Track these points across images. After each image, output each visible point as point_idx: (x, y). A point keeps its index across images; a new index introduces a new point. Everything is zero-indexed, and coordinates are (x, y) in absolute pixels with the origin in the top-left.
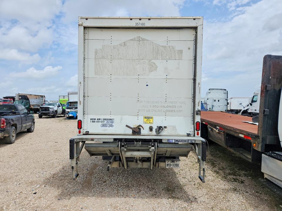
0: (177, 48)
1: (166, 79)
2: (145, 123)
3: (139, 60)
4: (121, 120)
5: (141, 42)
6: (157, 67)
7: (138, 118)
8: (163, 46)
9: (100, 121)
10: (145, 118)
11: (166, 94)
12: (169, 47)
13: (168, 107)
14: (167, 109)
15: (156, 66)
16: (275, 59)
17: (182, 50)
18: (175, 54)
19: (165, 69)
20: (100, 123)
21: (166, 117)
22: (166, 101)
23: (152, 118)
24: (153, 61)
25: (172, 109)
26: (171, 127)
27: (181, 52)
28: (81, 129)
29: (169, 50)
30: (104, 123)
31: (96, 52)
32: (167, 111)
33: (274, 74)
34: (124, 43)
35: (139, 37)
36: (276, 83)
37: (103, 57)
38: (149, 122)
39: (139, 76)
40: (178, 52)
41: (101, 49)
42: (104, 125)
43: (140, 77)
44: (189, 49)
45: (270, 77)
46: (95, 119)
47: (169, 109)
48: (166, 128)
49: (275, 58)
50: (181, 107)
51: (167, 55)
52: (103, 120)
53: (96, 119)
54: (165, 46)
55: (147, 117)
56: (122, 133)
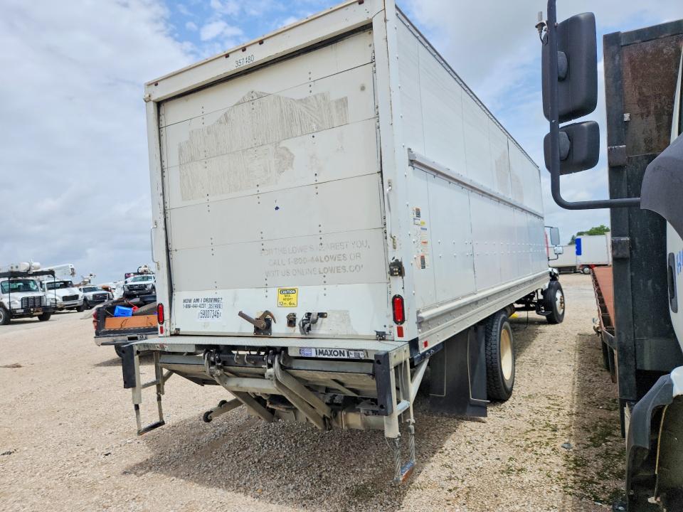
0: (335, 96)
1: (314, 186)
2: (281, 305)
3: (256, 149)
4: (235, 299)
5: (257, 103)
6: (292, 158)
7: (267, 294)
8: (301, 100)
9: (198, 304)
10: (282, 292)
11: (320, 226)
12: (315, 97)
13: (327, 259)
14: (325, 264)
15: (291, 154)
16: (638, 41)
17: (346, 98)
18: (330, 113)
19: (312, 157)
20: (199, 310)
21: (326, 286)
22: (321, 244)
23: (294, 291)
24: (284, 144)
25: (336, 264)
26: (338, 316)
27: (343, 102)
28: (162, 323)
29: (316, 106)
30: (205, 309)
31: (180, 151)
32: (326, 270)
33: (643, 101)
34: (226, 114)
35: (252, 92)
36: (655, 133)
37: (192, 159)
38: (288, 302)
39: (259, 188)
40: (337, 107)
41: (187, 142)
42: (204, 315)
43: (261, 189)
44: (363, 88)
45: (627, 117)
46: (190, 301)
47: (331, 264)
48: (326, 317)
49: (638, 38)
50: (358, 255)
51: (312, 121)
52: (203, 302)
53: (192, 301)
54: (306, 99)
55: (286, 290)
56: (236, 331)
